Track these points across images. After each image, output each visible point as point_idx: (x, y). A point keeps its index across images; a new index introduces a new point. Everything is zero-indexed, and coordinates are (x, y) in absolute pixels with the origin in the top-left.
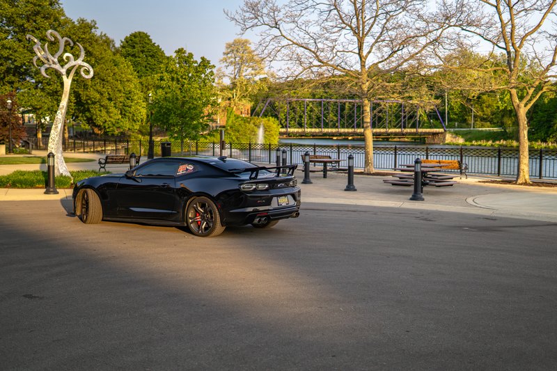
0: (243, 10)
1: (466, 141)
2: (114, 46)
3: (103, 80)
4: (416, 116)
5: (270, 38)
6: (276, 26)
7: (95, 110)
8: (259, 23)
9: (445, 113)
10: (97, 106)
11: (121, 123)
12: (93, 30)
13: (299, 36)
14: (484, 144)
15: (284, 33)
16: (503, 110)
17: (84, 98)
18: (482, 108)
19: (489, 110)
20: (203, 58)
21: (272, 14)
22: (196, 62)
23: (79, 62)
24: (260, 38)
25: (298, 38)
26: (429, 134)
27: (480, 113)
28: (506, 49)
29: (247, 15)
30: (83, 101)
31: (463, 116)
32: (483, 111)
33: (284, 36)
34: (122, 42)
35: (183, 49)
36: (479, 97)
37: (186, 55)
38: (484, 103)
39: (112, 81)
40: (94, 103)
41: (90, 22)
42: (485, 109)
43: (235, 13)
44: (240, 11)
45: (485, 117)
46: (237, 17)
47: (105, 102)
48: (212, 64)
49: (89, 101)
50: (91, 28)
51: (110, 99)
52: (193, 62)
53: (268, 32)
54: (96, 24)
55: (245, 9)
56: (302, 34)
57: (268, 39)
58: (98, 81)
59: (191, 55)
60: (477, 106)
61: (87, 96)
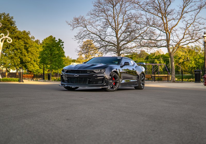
0: (73, 21)
1: (178, 79)
2: (39, 42)
3: (32, 54)
4: (158, 70)
5: (83, 31)
6: (86, 27)
7: (29, 65)
8: (79, 26)
9: (170, 69)
10: (29, 63)
11: (40, 71)
12: (29, 35)
13: (94, 30)
14: (185, 80)
15: (88, 29)
16: (191, 67)
17: (24, 60)
18: (184, 67)
19: (187, 67)
20: (59, 39)
21: (83, 22)
22: (57, 41)
23: (7, 37)
24: (79, 31)
25: (93, 31)
26: (163, 77)
27: (184, 69)
28: (166, 33)
29: (75, 23)
30: (24, 61)
31: (177, 70)
32: (185, 68)
33: (88, 30)
34: (43, 41)
35: (52, 36)
36: (183, 63)
37: (53, 38)
38: (185, 65)
39: (35, 54)
40: (28, 62)
41: (28, 32)
42: (185, 67)
43: (70, 22)
44: (72, 21)
45: (186, 70)
46: (71, 24)
47: (33, 62)
48: (62, 41)
49: (26, 61)
50: (28, 34)
51: (34, 61)
52: (56, 41)
53: (82, 29)
54: (30, 32)
55: (74, 20)
56: (95, 30)
57: (82, 32)
58: (30, 54)
59: (55, 38)
60: (182, 66)
61: (25, 59)
